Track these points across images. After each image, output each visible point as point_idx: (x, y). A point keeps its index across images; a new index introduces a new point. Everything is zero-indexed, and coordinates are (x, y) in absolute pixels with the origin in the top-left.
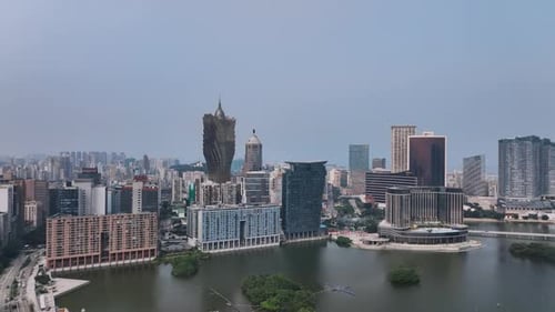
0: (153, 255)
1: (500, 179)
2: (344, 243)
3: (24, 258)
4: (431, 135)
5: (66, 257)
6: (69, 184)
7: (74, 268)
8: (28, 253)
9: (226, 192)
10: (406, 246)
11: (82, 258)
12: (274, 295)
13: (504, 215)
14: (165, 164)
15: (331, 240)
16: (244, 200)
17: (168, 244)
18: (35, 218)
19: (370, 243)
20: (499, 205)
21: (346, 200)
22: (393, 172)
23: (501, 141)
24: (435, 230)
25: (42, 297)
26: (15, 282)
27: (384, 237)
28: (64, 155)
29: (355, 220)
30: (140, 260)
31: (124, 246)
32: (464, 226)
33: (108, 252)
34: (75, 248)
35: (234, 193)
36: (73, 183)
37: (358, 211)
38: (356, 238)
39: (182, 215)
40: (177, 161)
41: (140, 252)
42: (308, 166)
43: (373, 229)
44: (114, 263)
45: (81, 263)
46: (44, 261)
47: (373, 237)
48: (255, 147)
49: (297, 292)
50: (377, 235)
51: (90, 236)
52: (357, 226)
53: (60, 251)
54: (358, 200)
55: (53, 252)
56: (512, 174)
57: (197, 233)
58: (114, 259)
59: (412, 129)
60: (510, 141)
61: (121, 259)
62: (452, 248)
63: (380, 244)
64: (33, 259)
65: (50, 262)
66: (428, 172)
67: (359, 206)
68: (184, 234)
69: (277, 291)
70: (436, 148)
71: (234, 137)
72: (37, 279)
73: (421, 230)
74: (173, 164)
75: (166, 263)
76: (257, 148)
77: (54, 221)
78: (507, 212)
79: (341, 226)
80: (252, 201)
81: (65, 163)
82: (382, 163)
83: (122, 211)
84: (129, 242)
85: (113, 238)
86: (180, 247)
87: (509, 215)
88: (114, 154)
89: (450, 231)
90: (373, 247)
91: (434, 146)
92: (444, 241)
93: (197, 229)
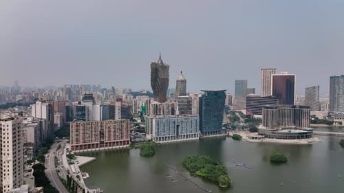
0: (128, 144)
1: (330, 100)
2: (237, 138)
3: (58, 145)
4: (286, 74)
5: (81, 144)
6: (80, 103)
7: (85, 150)
8: (59, 142)
9: (165, 108)
10: (275, 140)
11: (89, 145)
12: (204, 167)
13: (333, 123)
14: (124, 92)
15: (228, 136)
16: (177, 112)
17: (135, 137)
18: (59, 122)
19: (253, 138)
20: (329, 116)
21: (233, 113)
22: (262, 96)
23: (331, 78)
24: (293, 131)
25: (72, 166)
26: (56, 158)
27: (262, 135)
28: (68, 87)
29: (241, 124)
30: (121, 147)
31: (112, 138)
32: (310, 129)
33: (103, 142)
34: (86, 139)
35: (170, 108)
36: (82, 103)
37: (241, 119)
38: (244, 135)
39: (139, 121)
40: (130, 90)
41: (121, 142)
42: (216, 93)
43: (254, 130)
44: (107, 148)
45: (89, 148)
46: (69, 146)
47: (255, 134)
48: (182, 81)
49: (217, 166)
50: (257, 133)
51: (94, 133)
52: (243, 128)
53: (77, 141)
54: (241, 113)
55: (74, 141)
56: (338, 97)
57: (152, 131)
58: (107, 146)
59: (274, 70)
60: (338, 77)
61: (110, 146)
62: (303, 141)
63: (259, 139)
64: (62, 145)
65: (72, 147)
66: (284, 96)
67: (242, 117)
68: (144, 132)
69: (205, 165)
70: (289, 82)
71: (168, 76)
72: (67, 156)
73: (284, 131)
74: (128, 92)
75: (136, 148)
76: (184, 82)
77: (74, 124)
78: (335, 120)
79: (234, 128)
80: (181, 113)
81: (69, 91)
82: (254, 91)
83: (110, 118)
84: (115, 136)
85: (106, 134)
86: (142, 140)
87: (336, 122)
88: (94, 86)
89: (302, 131)
90: (255, 140)
91: (287, 81)
92: (298, 138)
93: (152, 129)
